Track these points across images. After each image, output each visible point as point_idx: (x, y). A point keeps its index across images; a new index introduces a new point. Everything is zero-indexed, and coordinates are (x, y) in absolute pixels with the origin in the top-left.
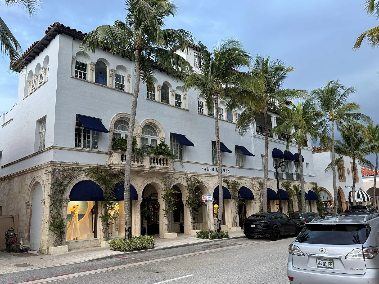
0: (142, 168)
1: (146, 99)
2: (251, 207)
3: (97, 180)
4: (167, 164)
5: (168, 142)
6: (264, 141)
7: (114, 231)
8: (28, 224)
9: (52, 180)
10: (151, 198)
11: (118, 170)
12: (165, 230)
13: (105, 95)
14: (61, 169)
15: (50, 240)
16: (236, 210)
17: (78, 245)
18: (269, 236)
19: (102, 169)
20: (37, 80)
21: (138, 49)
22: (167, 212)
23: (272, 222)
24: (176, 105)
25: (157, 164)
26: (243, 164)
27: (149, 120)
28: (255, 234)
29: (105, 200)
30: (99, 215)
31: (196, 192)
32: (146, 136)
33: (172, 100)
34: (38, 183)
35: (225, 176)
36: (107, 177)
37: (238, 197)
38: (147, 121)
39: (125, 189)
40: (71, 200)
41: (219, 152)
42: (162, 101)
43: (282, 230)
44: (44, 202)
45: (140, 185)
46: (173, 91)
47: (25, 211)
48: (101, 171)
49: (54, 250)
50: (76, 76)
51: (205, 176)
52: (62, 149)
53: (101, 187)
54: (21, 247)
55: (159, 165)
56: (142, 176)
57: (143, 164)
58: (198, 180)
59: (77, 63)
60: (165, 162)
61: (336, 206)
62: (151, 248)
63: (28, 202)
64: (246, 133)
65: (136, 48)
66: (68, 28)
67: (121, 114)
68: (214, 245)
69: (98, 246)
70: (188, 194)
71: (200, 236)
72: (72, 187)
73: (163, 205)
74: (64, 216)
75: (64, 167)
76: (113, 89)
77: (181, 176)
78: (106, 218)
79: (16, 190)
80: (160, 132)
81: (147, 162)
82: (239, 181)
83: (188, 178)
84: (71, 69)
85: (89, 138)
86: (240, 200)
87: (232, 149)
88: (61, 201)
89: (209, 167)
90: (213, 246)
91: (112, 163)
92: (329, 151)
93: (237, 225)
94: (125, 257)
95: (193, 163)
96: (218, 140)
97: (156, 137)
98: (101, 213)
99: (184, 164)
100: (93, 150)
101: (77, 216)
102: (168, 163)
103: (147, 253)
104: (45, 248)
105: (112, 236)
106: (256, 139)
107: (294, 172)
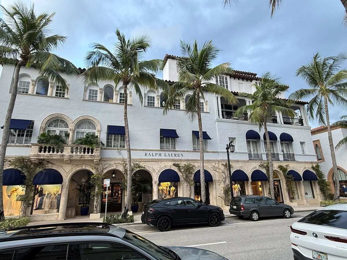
1: (83, 100)
2: (213, 189)
24: (120, 102)
27: (84, 117)
33: (116, 99)
35: (177, 160)
38: (81, 118)
45: (67, 171)
46: (116, 91)
48: (26, 161)
51: (149, 161)
55: (82, 154)
57: (62, 154)
58: (139, 165)
60: (90, 151)
67: (53, 115)
77: (118, 162)
80: (97, 126)
81: (67, 152)
82: (197, 165)
85: (23, 136)
89: (155, 152)
95: (134, 150)
97: (93, 130)
100: (24, 145)
102: (93, 151)
106: (221, 123)
107: (280, 152)
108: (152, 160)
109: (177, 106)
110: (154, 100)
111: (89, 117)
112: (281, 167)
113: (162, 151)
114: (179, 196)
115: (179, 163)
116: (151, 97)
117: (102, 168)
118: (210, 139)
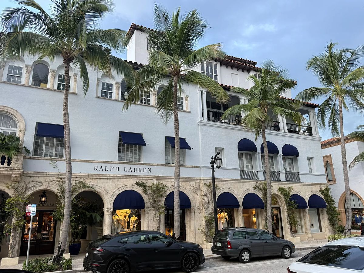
2: (190, 219)
4: (9, 163)
24: (58, 88)
33: (51, 83)
35: (142, 177)
42: (33, 84)
46: (52, 71)
51: (100, 178)
58: (83, 184)
80: (19, 122)
82: (170, 184)
83: (63, 182)
89: (109, 165)
95: (77, 162)
97: (13, 129)
102: (11, 161)
106: (205, 128)
107: (281, 170)
108: (105, 176)
109: (145, 100)
110: (111, 90)
111: (7, 108)
112: (282, 190)
113: (120, 163)
114: (142, 229)
115: (144, 181)
116: (107, 84)
117: (25, 187)
118: (190, 149)
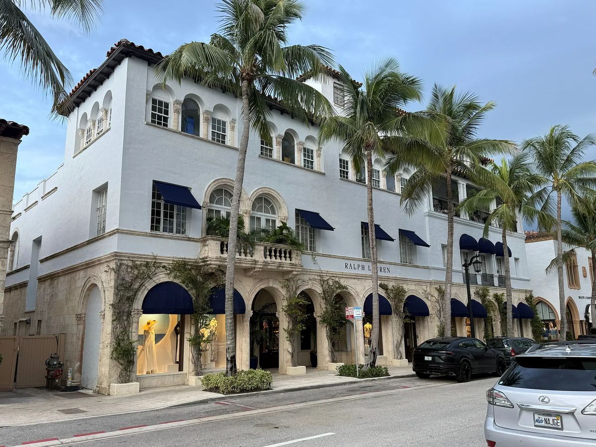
0: (252, 264)
1: (259, 156)
2: (424, 328)
3: (183, 282)
4: (290, 257)
5: (292, 224)
6: (447, 223)
7: (210, 362)
8: (79, 348)
9: (116, 281)
10: (267, 311)
11: (216, 266)
12: (287, 362)
13: (196, 150)
14: (130, 264)
15: (113, 373)
16: (401, 333)
17: (154, 382)
18: (454, 374)
19: (191, 265)
20: (94, 127)
21: (247, 80)
22: (291, 334)
23: (459, 352)
24: (305, 166)
25: (276, 259)
26: (411, 260)
28: (431, 372)
29: (196, 312)
30: (187, 336)
31: (336, 303)
32: (258, 214)
33: (299, 158)
34: (94, 285)
35: (383, 278)
36: (199, 277)
37: (404, 312)
38: (260, 190)
39: (227, 297)
40: (144, 313)
41: (373, 241)
42: (283, 159)
43: (475, 365)
44: (104, 315)
45: (248, 290)
46: (301, 143)
47: (75, 328)
49: (118, 389)
50: (152, 121)
51: (351, 278)
52: (132, 234)
53: (190, 293)
54: (69, 383)
55: (278, 260)
56: (252, 277)
57: (253, 258)
58: (339, 284)
59: (154, 101)
60: (288, 255)
61: (563, 328)
62: (266, 390)
63: (80, 315)
64: (417, 210)
65: (243, 78)
66: (141, 47)
67: (220, 181)
68: (365, 387)
69: (184, 384)
70: (324, 306)
71: (343, 372)
72: (146, 292)
73: (284, 323)
74: (134, 338)
75: (134, 261)
76: (209, 142)
78: (197, 341)
79: (61, 296)
80: (280, 208)
81: (259, 255)
82: (406, 287)
83: (324, 281)
84: (145, 111)
85: (172, 217)
86: (406, 317)
87: (395, 234)
88: (129, 314)
89: (356, 263)
90: (364, 389)
91: (206, 255)
92: (552, 239)
93: (401, 357)
94: (226, 403)
95: (332, 257)
96: (372, 221)
97: (273, 215)
98: (189, 333)
99: (317, 258)
100: (178, 235)
101: (152, 337)
102: (292, 256)
103: (259, 398)
104: (105, 385)
105: (205, 369)
106: (433, 219)
108: (355, 276)
113: (365, 261)
115: (386, 283)
